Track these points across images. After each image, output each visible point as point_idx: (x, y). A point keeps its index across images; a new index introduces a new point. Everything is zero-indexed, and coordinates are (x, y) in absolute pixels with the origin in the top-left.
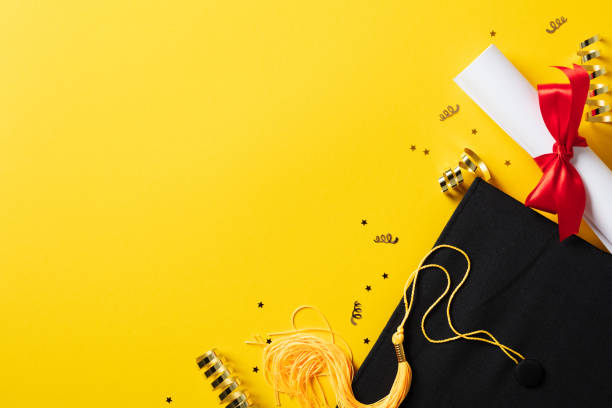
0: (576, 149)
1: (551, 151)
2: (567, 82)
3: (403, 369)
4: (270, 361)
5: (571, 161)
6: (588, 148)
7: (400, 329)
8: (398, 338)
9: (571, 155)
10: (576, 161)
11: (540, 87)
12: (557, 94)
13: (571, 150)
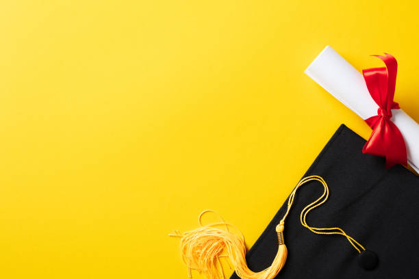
0: (393, 111)
1: (377, 114)
2: (384, 65)
3: (282, 249)
4: (185, 249)
5: (391, 119)
6: (401, 110)
7: (282, 222)
8: (280, 228)
9: (391, 116)
10: (394, 120)
11: (364, 71)
12: (377, 74)
13: (391, 112)
